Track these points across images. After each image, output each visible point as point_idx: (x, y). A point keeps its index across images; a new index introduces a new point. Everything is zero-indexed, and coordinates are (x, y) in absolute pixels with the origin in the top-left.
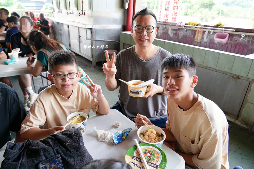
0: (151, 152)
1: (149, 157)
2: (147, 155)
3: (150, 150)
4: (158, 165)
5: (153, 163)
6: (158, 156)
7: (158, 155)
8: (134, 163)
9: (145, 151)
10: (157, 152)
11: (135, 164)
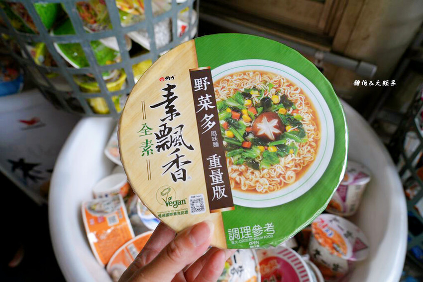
0: (289, 129)
1: (251, 136)
3: (303, 114)
4: (235, 202)
5: (233, 175)
6: (290, 173)
7: (298, 174)
8: (170, 94)
9: (276, 99)
10: (311, 162)
11: (170, 101)
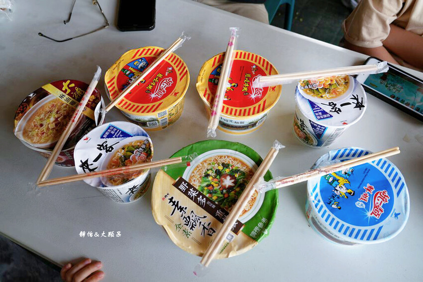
0: (237, 175)
1: (224, 191)
2: (224, 184)
3: (236, 165)
4: (243, 222)
8: (174, 202)
9: (221, 168)
11: (177, 205)
